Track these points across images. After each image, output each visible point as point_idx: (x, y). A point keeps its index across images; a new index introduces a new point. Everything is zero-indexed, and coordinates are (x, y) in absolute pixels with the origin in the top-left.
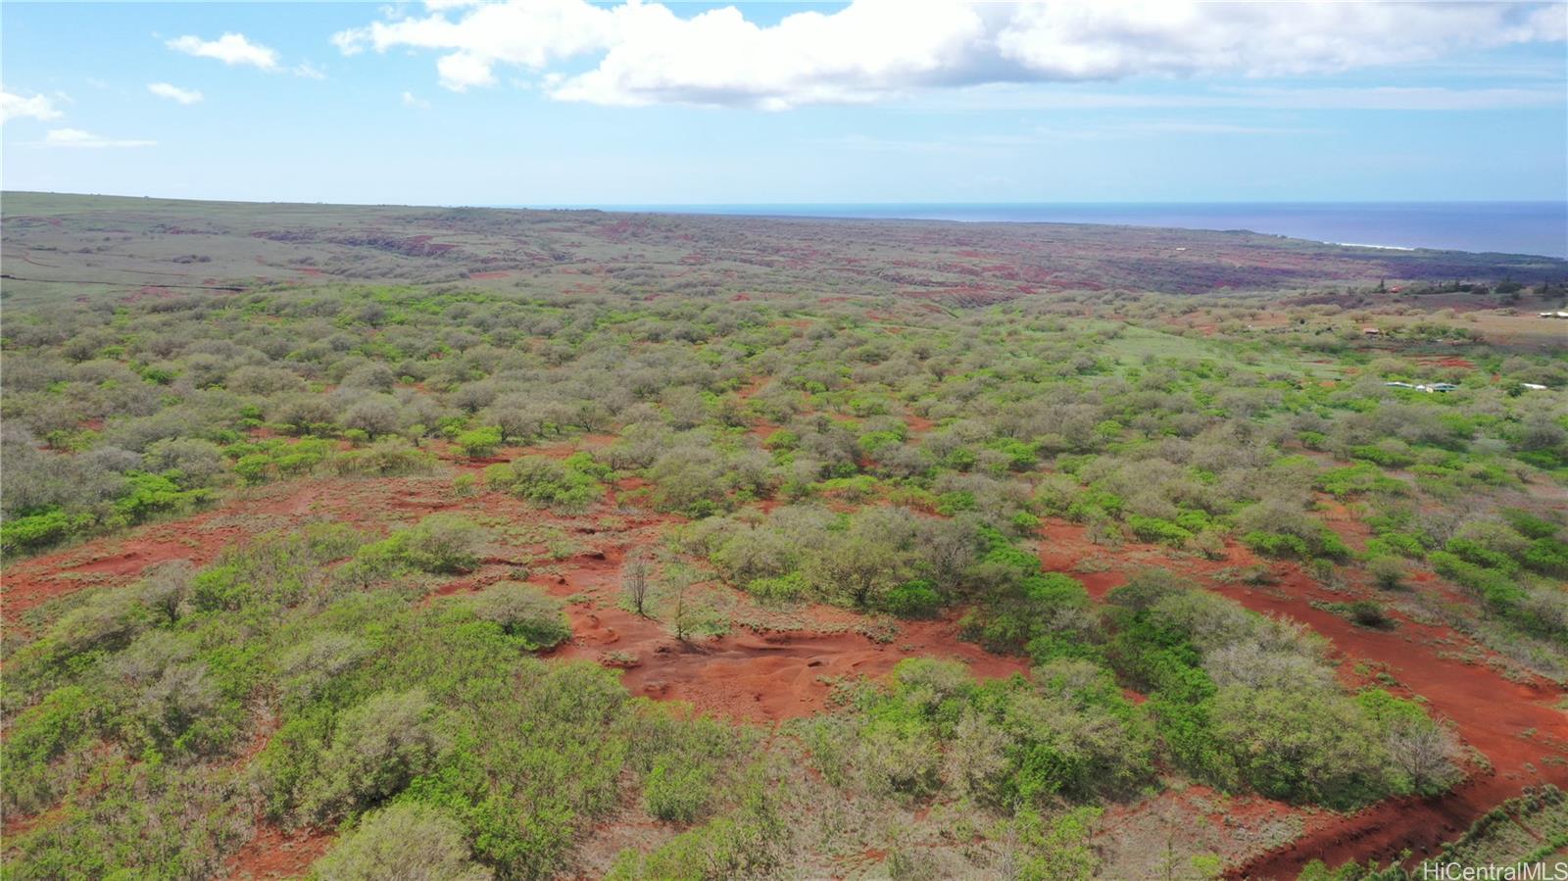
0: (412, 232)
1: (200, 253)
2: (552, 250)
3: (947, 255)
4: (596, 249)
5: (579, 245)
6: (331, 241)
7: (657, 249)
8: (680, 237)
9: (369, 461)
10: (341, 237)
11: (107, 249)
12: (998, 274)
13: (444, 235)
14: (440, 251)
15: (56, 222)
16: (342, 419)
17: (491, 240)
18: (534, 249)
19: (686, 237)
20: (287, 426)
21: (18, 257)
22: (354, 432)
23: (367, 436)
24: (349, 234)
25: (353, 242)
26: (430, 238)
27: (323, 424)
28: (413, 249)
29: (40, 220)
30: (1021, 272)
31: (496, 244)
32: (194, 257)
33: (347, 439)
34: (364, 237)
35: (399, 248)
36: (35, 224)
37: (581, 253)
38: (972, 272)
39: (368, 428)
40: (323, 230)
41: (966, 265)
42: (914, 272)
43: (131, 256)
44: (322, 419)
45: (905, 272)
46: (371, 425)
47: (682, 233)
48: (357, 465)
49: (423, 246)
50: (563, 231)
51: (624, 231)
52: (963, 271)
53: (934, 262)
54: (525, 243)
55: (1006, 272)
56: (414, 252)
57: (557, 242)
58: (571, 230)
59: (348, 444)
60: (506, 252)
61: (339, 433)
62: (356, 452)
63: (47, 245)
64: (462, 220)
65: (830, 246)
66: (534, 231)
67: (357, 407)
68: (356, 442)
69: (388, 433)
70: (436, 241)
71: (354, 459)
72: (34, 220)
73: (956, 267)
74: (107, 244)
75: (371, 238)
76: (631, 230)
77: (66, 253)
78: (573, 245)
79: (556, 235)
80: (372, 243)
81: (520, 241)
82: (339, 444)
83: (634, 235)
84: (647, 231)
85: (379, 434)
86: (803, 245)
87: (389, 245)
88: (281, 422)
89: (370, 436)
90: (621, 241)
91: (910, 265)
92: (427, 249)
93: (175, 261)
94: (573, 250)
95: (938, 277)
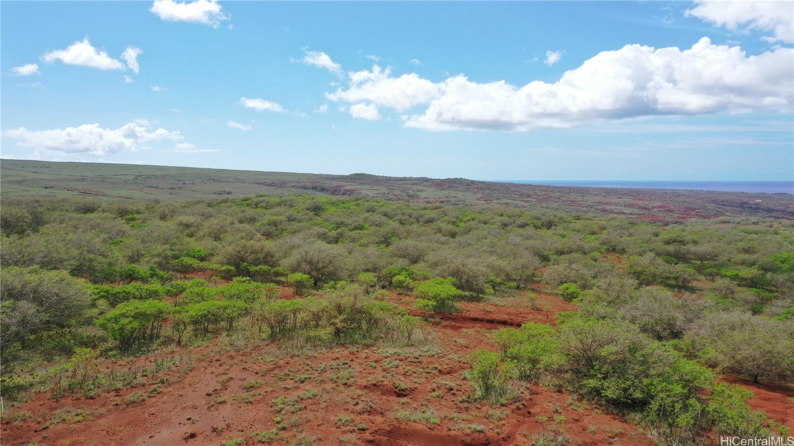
0: (335, 184)
1: (227, 190)
2: (407, 193)
3: (627, 200)
4: (430, 193)
5: (422, 191)
6: (294, 187)
7: (464, 193)
8: (474, 188)
9: (317, 317)
10: (299, 185)
11: (183, 188)
12: (662, 210)
13: (351, 185)
14: (350, 192)
15: (163, 177)
16: (285, 263)
17: (375, 187)
18: (397, 192)
19: (478, 188)
20: (225, 267)
21: (138, 190)
22: (298, 276)
23: (312, 281)
24: (303, 184)
25: (305, 188)
26: (344, 186)
27: (265, 267)
28: (335, 191)
29: (156, 176)
30: (675, 209)
31: (378, 190)
32: (224, 192)
33: (289, 285)
34: (310, 185)
35: (328, 191)
36: (153, 177)
37: (423, 195)
38: (646, 209)
39: (314, 273)
40: (290, 182)
41: (641, 205)
42: (613, 207)
43: (193, 191)
44: (266, 263)
45: (608, 207)
46: (318, 270)
47: (476, 186)
48: (299, 320)
49: (340, 191)
50: (413, 185)
51: (445, 185)
52: (640, 208)
53: (622, 203)
54: (393, 189)
55: (666, 209)
56: (336, 193)
57: (409, 189)
58: (417, 184)
59: (291, 290)
60: (383, 194)
61: (283, 279)
62: (299, 302)
63: (154, 186)
64: (360, 179)
65: (559, 194)
66: (397, 184)
67: (302, 250)
68: (299, 289)
69: (337, 279)
70: (347, 188)
71: (295, 312)
72: (153, 176)
73: (636, 206)
74: (184, 186)
75: (314, 186)
76: (448, 184)
77: (162, 189)
78: (418, 191)
79: (409, 186)
80: (314, 188)
81: (391, 189)
82: (280, 290)
83: (449, 187)
84: (456, 185)
85: (325, 282)
86: (543, 193)
87: (323, 190)
88: (223, 264)
89: (315, 284)
90: (444, 190)
91: (607, 204)
92: (342, 191)
93: (215, 193)
94: (418, 193)
95: (627, 210)
